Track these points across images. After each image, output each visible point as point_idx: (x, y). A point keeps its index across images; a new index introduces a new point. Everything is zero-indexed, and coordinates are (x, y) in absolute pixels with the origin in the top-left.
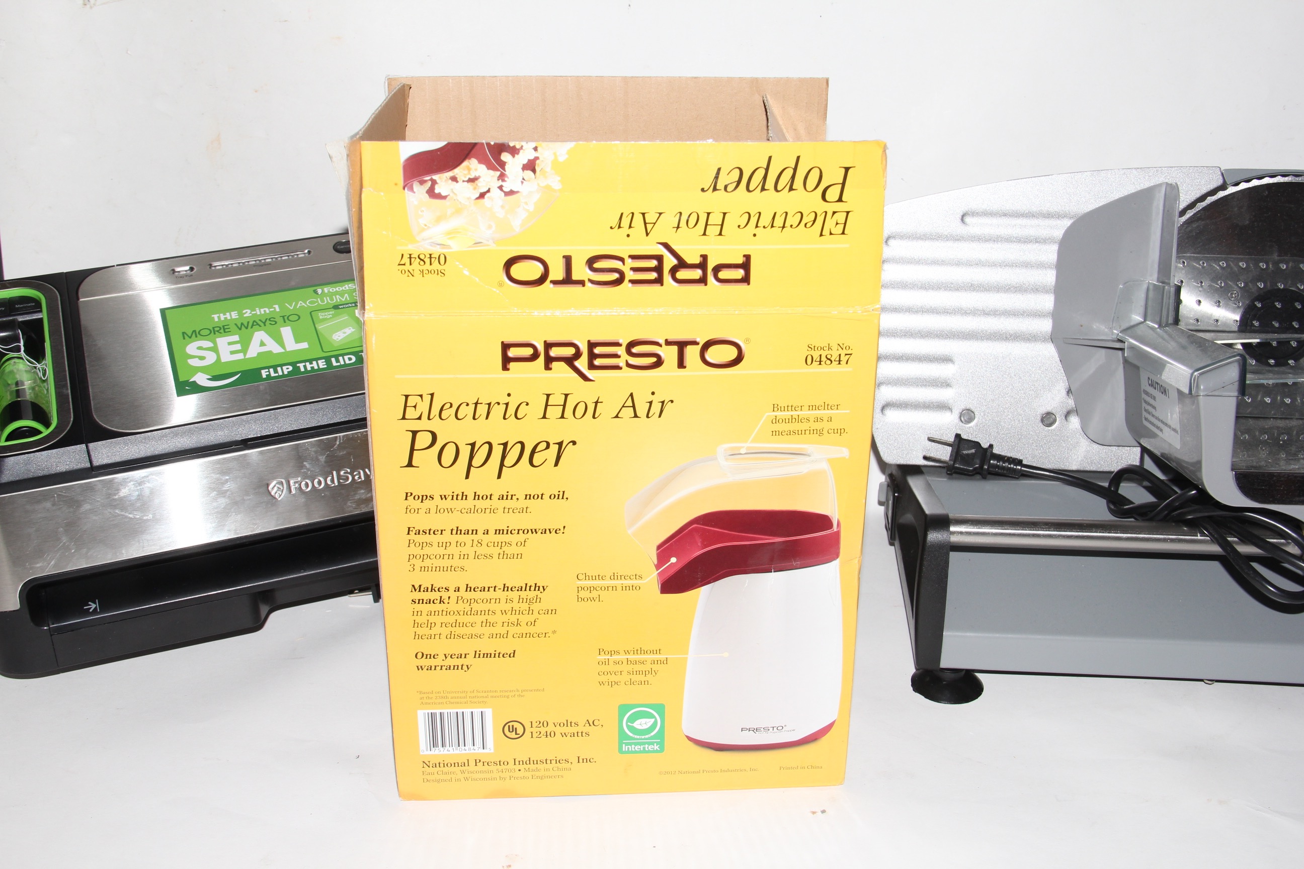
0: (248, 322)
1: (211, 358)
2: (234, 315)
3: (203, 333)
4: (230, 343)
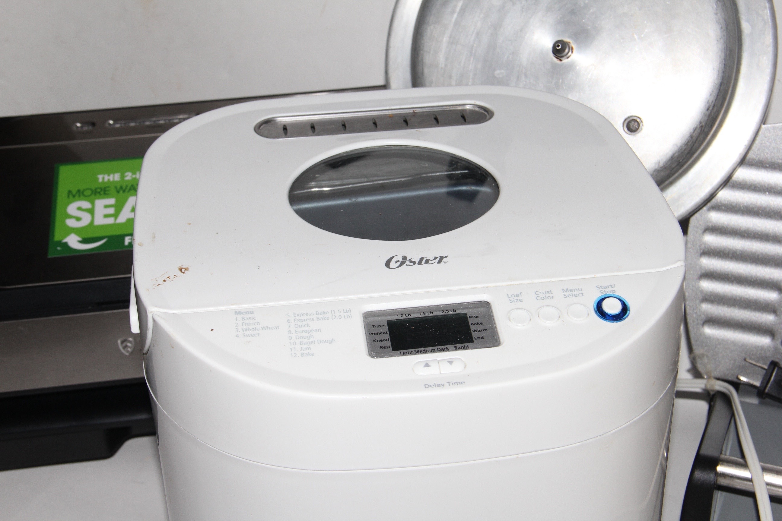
0: (127, 187)
1: (86, 219)
2: (116, 177)
3: (88, 193)
4: (106, 206)
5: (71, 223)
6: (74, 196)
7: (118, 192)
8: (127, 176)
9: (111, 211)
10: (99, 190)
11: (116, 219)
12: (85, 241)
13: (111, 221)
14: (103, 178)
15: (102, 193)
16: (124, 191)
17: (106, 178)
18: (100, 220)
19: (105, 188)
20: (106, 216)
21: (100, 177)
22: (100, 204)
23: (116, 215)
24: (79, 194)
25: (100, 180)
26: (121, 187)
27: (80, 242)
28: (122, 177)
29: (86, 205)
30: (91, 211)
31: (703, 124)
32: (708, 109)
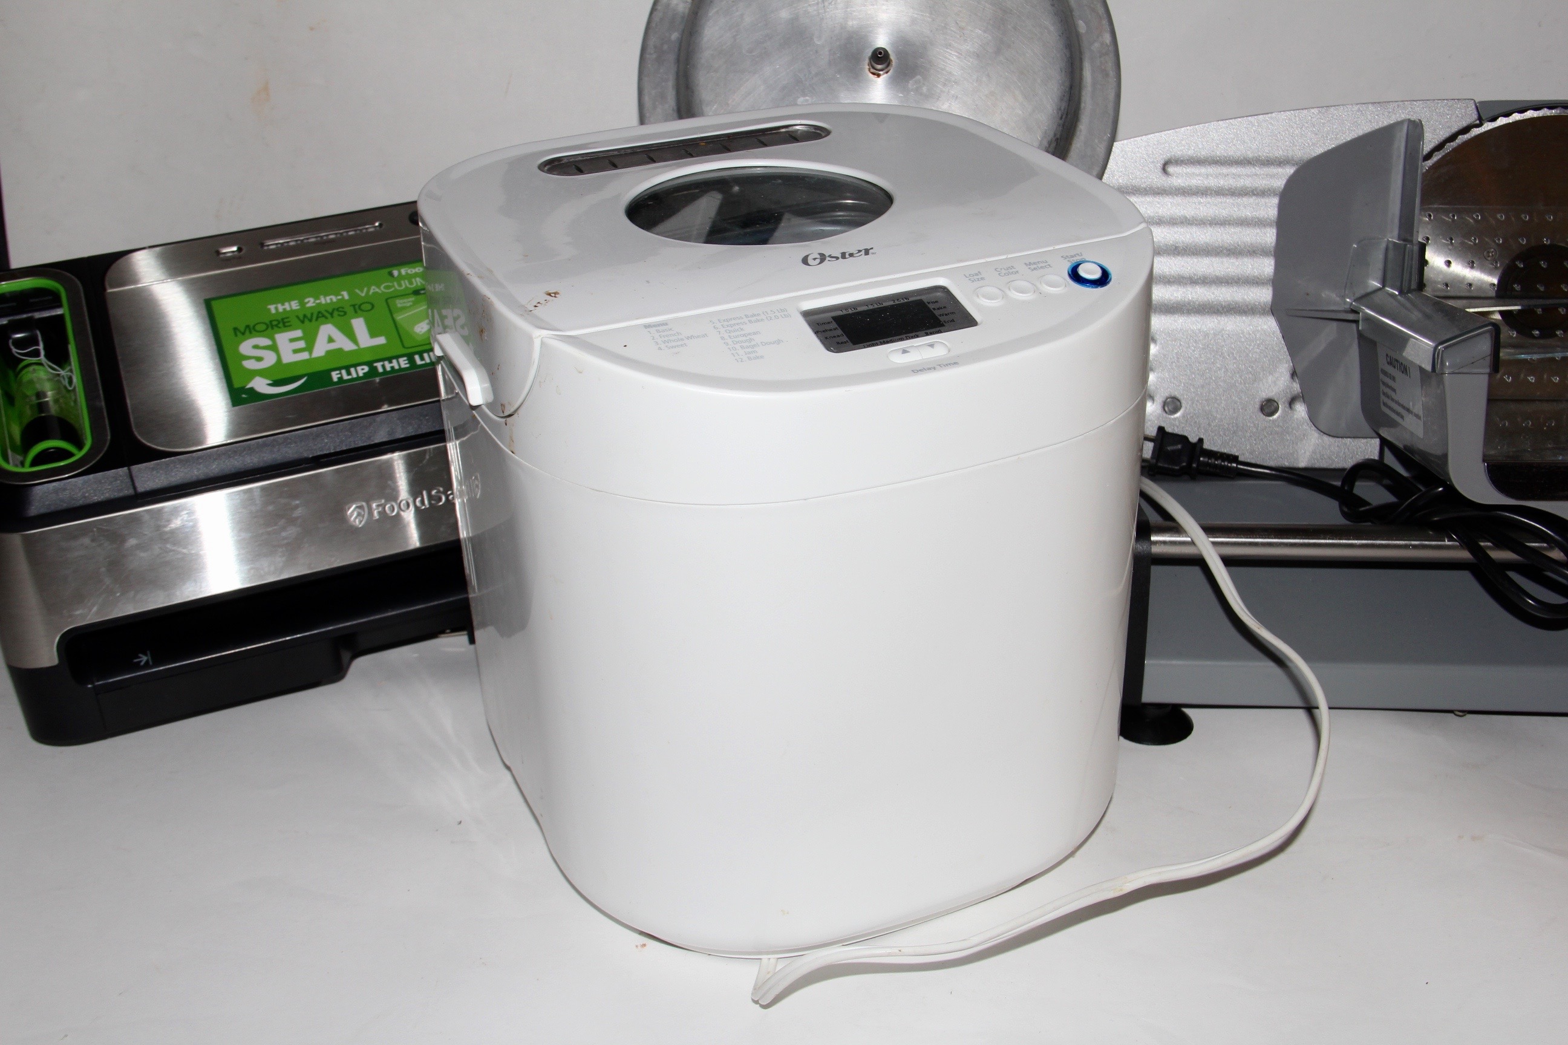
0: (312, 314)
1: (270, 359)
2: (295, 305)
3: (259, 327)
4: (292, 340)
5: (249, 365)
6: (243, 334)
7: (303, 322)
8: (309, 302)
9: (302, 344)
10: (275, 323)
11: (311, 354)
12: (276, 383)
13: (305, 356)
14: (276, 308)
15: (281, 325)
16: (310, 320)
17: (281, 308)
18: (288, 357)
19: (283, 319)
20: (296, 351)
21: (272, 308)
22: (283, 339)
23: (309, 348)
24: (250, 330)
25: (273, 311)
26: (305, 316)
27: (269, 385)
28: (302, 304)
29: (264, 341)
30: (274, 348)
31: (1058, 136)
32: (1061, 118)
